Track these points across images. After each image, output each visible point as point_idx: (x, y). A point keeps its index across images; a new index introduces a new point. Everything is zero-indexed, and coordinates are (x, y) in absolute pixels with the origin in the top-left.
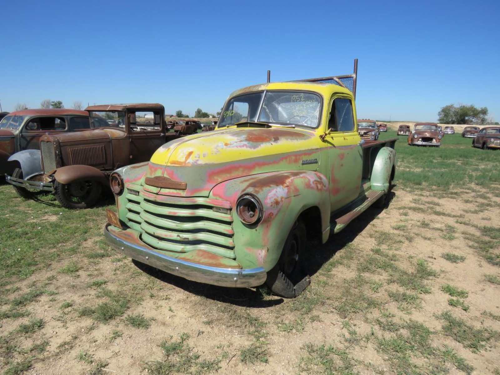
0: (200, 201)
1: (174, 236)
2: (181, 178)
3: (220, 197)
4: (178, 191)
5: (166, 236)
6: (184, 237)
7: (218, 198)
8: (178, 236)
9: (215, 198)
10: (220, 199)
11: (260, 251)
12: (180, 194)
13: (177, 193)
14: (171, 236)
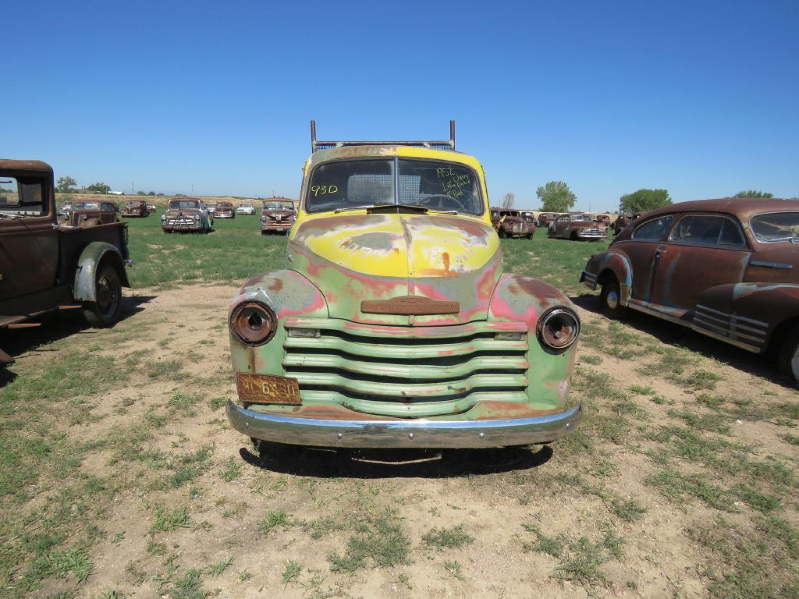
0: (481, 328)
1: (442, 389)
2: (447, 296)
3: (507, 317)
4: (447, 316)
5: (430, 392)
6: (459, 388)
7: (503, 319)
8: (450, 388)
9: (498, 319)
10: (508, 321)
11: (561, 383)
12: (452, 320)
13: (448, 320)
14: (438, 391)
